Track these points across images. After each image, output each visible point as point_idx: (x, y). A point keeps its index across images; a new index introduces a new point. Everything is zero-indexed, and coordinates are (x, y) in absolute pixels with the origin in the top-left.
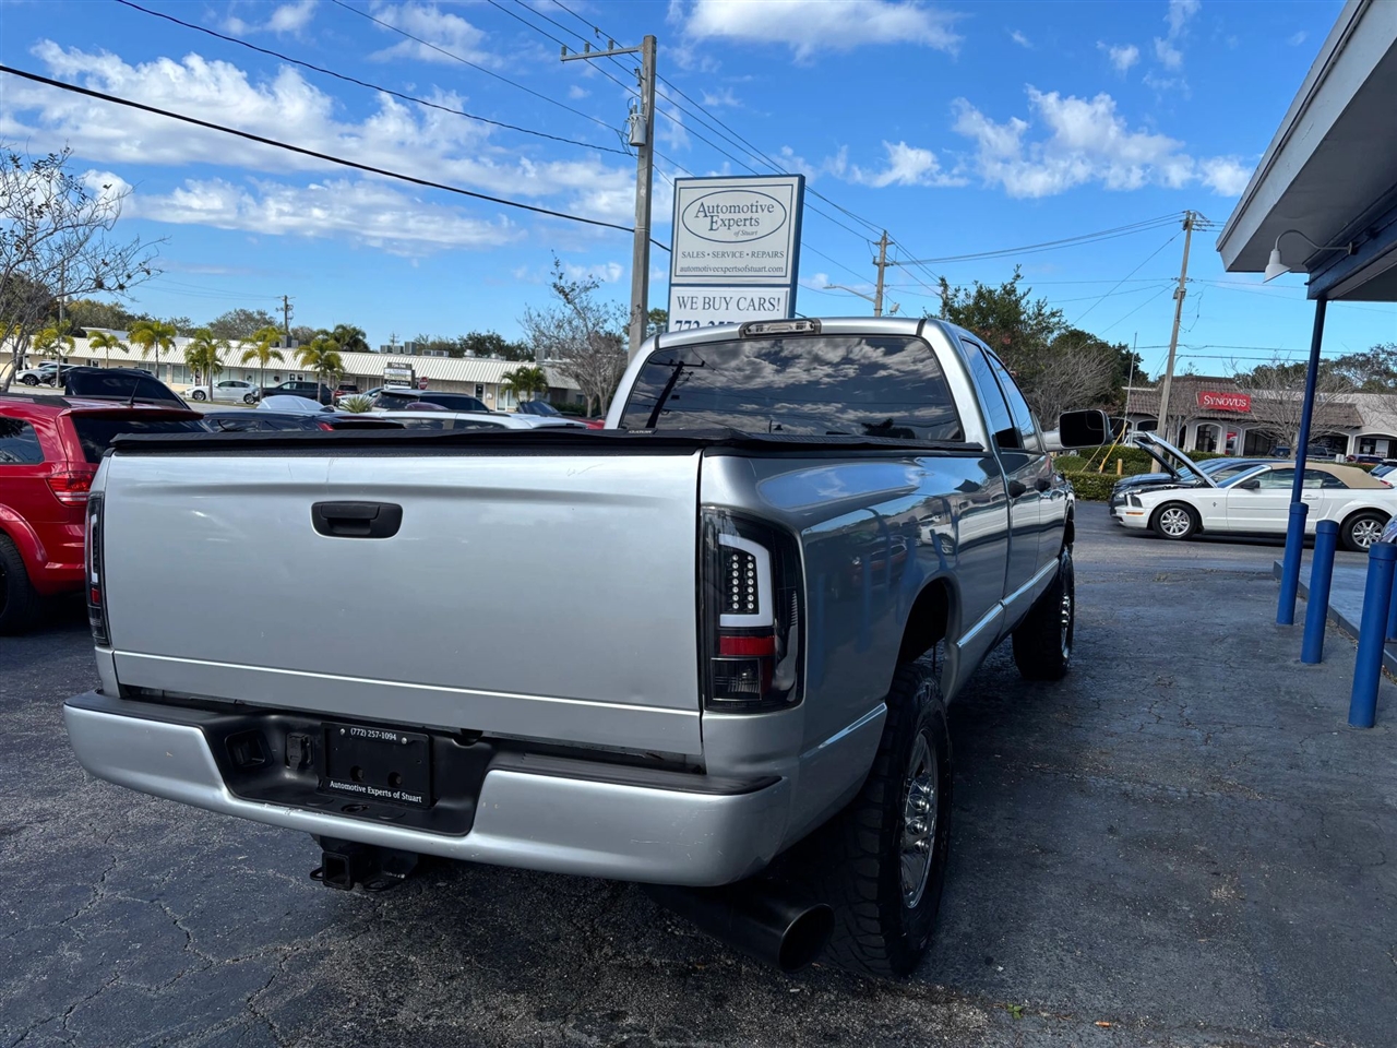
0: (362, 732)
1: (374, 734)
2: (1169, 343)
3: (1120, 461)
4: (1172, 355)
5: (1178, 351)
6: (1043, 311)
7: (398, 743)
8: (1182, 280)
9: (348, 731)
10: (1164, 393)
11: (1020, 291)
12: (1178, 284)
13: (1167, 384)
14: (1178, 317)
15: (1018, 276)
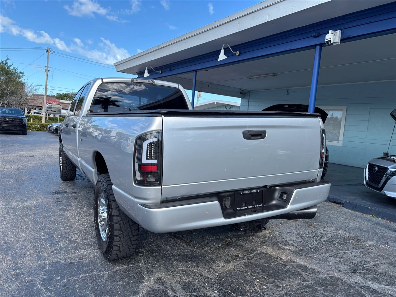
0: (247, 192)
1: (250, 192)
2: (45, 85)
3: (32, 119)
4: (46, 88)
5: (48, 87)
6: (17, 71)
7: (257, 192)
8: (47, 67)
9: (243, 193)
10: (45, 99)
11: (9, 64)
12: (46, 68)
13: (45, 97)
14: (47, 78)
15: (8, 59)
